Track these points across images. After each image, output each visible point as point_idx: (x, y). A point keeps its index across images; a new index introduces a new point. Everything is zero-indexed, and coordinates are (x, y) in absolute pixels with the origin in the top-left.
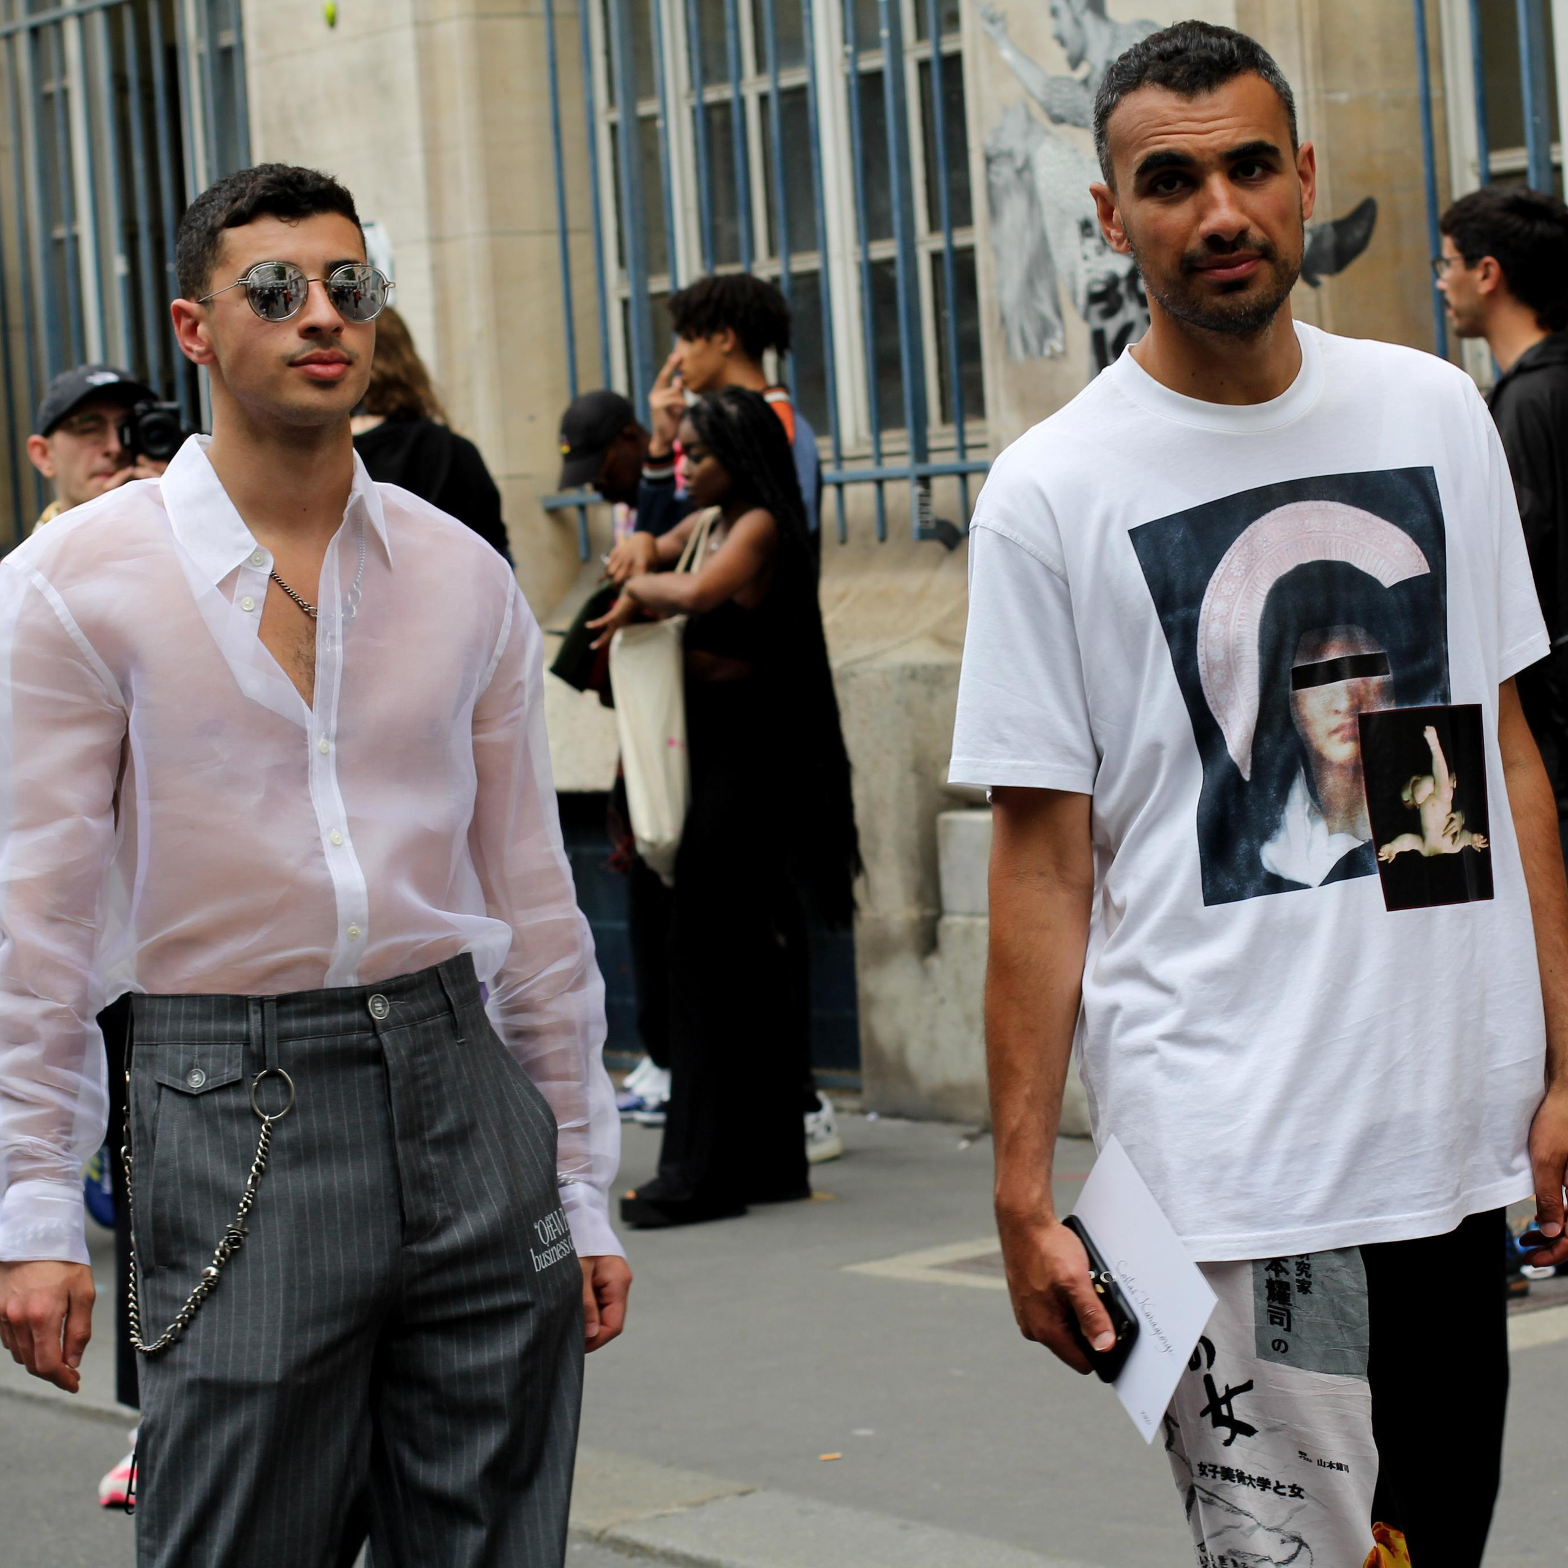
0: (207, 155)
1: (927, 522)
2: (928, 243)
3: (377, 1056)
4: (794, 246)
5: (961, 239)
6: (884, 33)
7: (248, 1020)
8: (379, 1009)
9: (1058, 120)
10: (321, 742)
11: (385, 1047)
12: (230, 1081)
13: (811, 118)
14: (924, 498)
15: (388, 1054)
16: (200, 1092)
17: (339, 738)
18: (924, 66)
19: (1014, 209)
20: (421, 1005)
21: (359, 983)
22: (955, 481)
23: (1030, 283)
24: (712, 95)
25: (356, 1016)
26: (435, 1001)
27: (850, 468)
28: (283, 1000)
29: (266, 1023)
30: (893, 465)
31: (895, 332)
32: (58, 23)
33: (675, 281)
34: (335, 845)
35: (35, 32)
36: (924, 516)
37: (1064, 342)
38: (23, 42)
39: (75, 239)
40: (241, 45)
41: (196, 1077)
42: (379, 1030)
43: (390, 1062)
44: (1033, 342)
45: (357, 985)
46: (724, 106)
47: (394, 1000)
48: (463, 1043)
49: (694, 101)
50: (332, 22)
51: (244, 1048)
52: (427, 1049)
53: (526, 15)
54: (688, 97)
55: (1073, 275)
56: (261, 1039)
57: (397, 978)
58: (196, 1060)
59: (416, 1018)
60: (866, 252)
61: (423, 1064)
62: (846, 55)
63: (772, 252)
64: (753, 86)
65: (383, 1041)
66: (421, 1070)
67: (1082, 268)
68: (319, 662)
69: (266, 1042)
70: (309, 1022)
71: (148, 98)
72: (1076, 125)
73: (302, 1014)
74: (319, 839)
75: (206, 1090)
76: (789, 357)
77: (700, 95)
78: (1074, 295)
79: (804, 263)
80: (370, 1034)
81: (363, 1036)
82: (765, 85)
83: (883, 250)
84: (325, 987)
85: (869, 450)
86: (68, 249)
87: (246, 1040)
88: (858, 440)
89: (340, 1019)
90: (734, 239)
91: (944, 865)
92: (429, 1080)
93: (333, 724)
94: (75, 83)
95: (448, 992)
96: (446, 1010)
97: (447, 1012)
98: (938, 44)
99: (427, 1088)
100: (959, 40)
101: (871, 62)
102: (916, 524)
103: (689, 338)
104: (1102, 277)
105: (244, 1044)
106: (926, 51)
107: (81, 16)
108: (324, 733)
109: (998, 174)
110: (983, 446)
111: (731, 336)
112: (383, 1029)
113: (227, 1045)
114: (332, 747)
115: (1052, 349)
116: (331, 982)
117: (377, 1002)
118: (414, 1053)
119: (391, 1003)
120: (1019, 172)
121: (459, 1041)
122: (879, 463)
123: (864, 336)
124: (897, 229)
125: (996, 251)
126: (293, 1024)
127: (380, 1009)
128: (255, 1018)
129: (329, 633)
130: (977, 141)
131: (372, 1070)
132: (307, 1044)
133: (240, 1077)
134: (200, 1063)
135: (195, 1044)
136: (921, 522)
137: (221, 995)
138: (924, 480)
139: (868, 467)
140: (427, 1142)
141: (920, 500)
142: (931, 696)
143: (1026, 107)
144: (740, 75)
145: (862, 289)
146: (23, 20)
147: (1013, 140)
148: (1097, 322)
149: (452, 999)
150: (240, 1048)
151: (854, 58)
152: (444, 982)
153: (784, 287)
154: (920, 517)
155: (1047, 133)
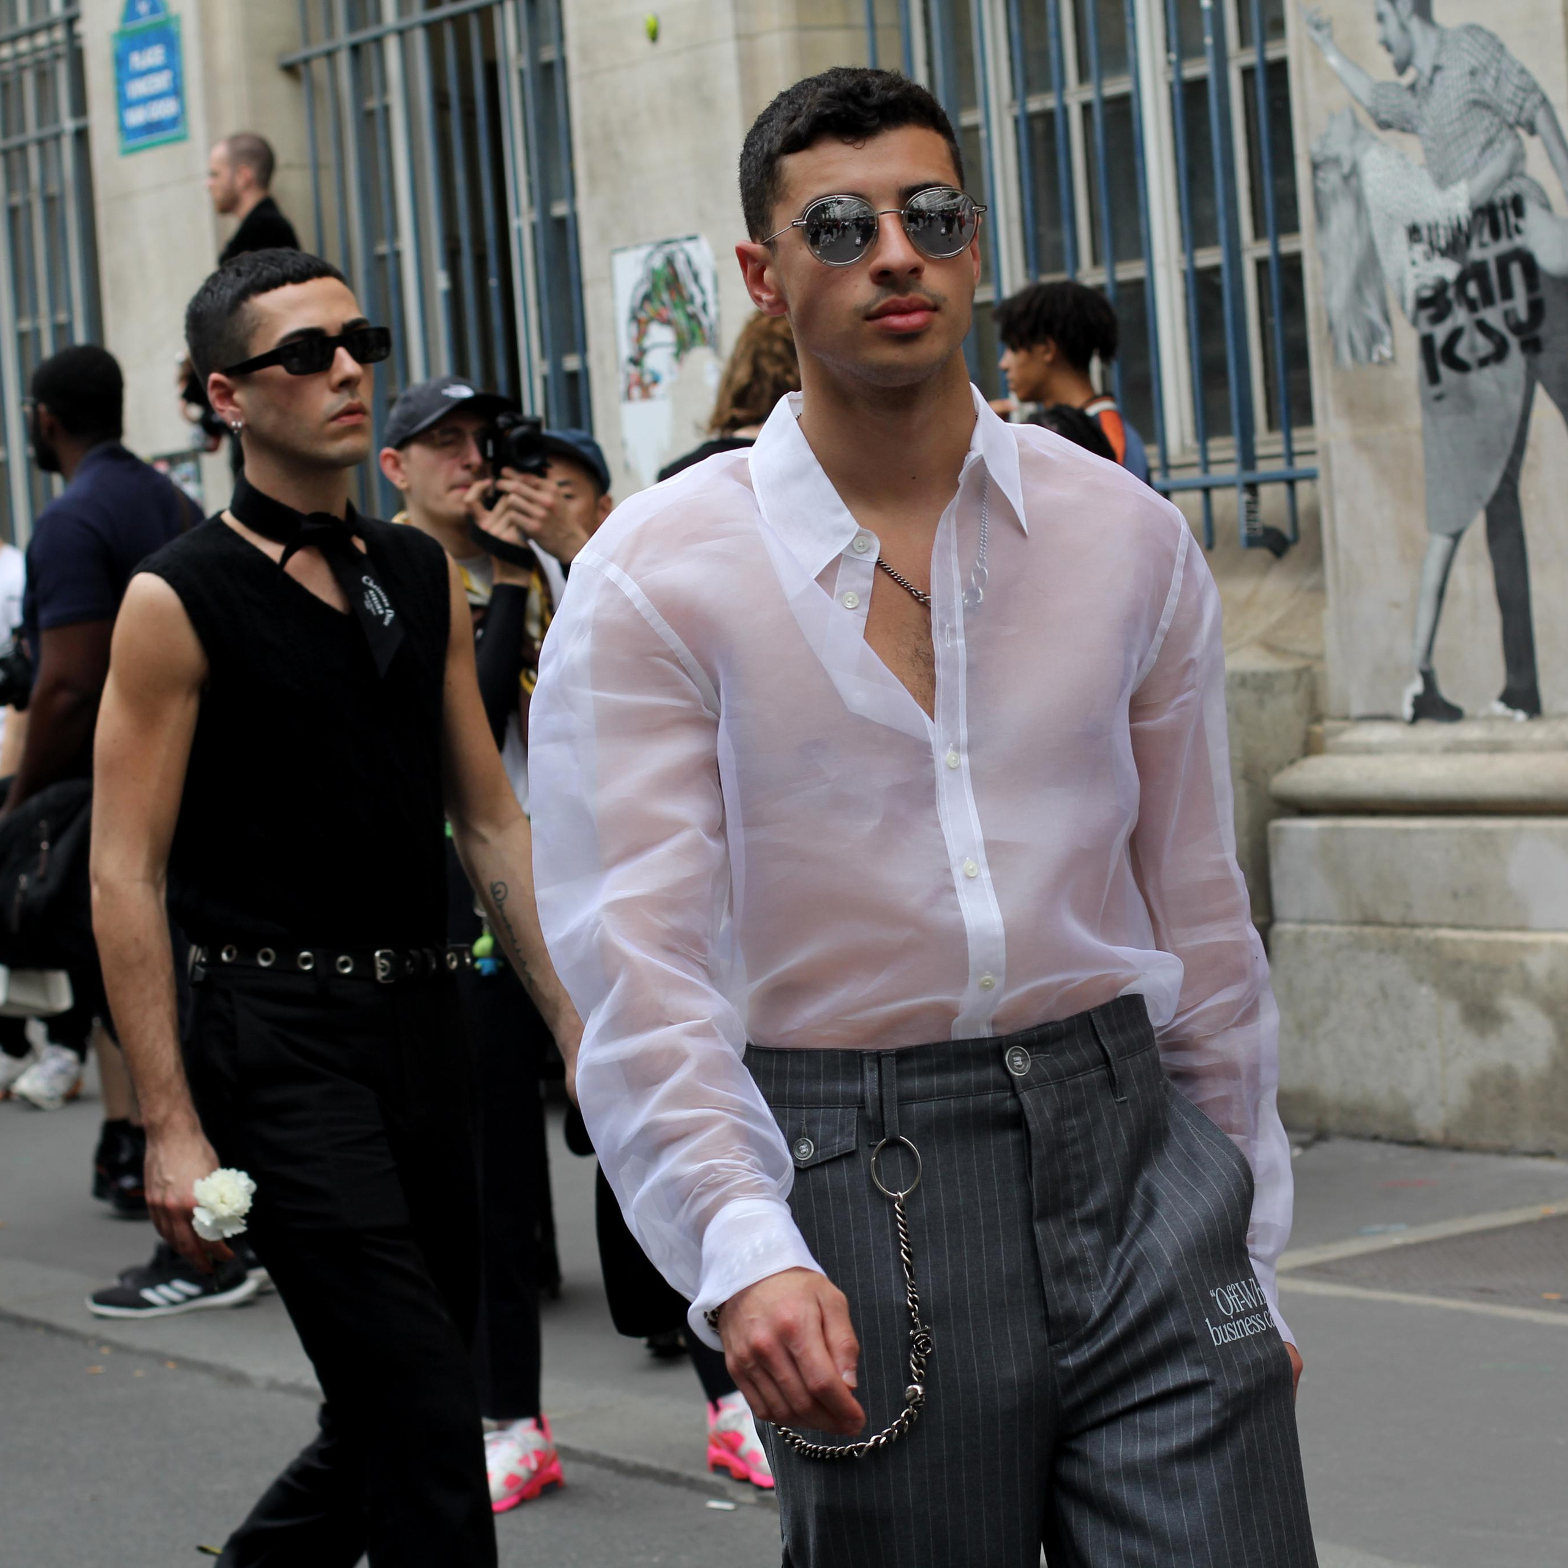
0: (529, 171)
1: (1255, 529)
2: (1253, 250)
3: (1017, 1121)
4: (1118, 256)
5: (1287, 246)
6: (1208, 40)
7: (863, 1079)
8: (1018, 1064)
9: (1385, 125)
10: (948, 755)
11: (1026, 1108)
12: (843, 1152)
13: (1136, 126)
14: (1252, 505)
15: (1029, 1117)
16: (808, 1165)
17: (971, 748)
18: (1247, 73)
19: (1341, 215)
20: (1071, 1058)
21: (994, 1034)
22: (1282, 489)
23: (1358, 289)
24: (1035, 105)
25: (991, 1073)
26: (1088, 1052)
27: (1176, 476)
28: (903, 1055)
29: (884, 1083)
30: (1219, 472)
31: (1222, 338)
32: (379, 41)
33: (999, 290)
34: (969, 878)
35: (356, 49)
36: (1252, 523)
37: (1393, 348)
38: (344, 60)
39: (397, 255)
40: (563, 61)
41: (804, 1148)
42: (1019, 1089)
43: (1032, 1127)
44: (1361, 348)
45: (992, 1036)
46: (1047, 116)
47: (1037, 1053)
48: (1124, 1102)
49: (1016, 111)
50: (654, 36)
51: (858, 1111)
52: (1078, 1111)
53: (848, 27)
54: (1010, 107)
55: (1401, 281)
56: (878, 1102)
57: (1040, 1026)
58: (804, 1128)
59: (1064, 1074)
60: (1192, 260)
61: (1072, 1128)
62: (1169, 63)
63: (1096, 261)
64: (1076, 95)
65: (1023, 1101)
66: (1069, 1136)
67: (1410, 274)
68: (938, 663)
69: (885, 1106)
70: (936, 1081)
71: (469, 114)
72: (1403, 130)
73: (926, 1072)
74: (948, 871)
75: (814, 1163)
76: (1115, 366)
77: (1023, 105)
78: (1402, 300)
79: (1129, 271)
80: (1009, 1094)
81: (1000, 1095)
82: (1089, 94)
83: (1208, 258)
84: (953, 1039)
85: (1195, 458)
86: (390, 266)
87: (861, 1103)
88: (1183, 447)
89: (972, 1076)
90: (1058, 248)
91: (1275, 873)
92: (1079, 1148)
93: (963, 733)
94: (396, 101)
95: (1103, 1042)
96: (1102, 1064)
97: (1104, 1065)
98: (1262, 51)
99: (1076, 1157)
100: (1284, 46)
101: (1194, 70)
102: (1243, 531)
103: (1014, 349)
104: (1430, 282)
105: (859, 1108)
106: (1250, 58)
107: (401, 33)
108: (951, 744)
109: (1324, 180)
110: (1312, 453)
111: (1052, 345)
112: (1023, 1088)
113: (839, 1110)
114: (964, 760)
115: (1380, 355)
116: (959, 1033)
117: (1016, 1055)
118: (1061, 1115)
119: (1035, 1056)
120: (1346, 178)
121: (1119, 1100)
122: (1206, 471)
123: (1189, 344)
124: (1222, 236)
125: (1324, 258)
126: (916, 1084)
127: (1020, 1063)
128: (871, 1077)
129: (948, 626)
130: (1303, 147)
131: (1011, 1137)
132: (933, 1107)
133: (854, 1148)
134: (808, 1131)
135: (803, 1108)
136: (1249, 529)
137: (832, 1050)
138: (1252, 488)
139: (1195, 475)
140: (1077, 1221)
141: (1247, 507)
142: (1261, 704)
143: (1353, 113)
144: (1063, 84)
145: (1186, 297)
146: (344, 38)
147: (1339, 146)
148: (1426, 328)
149: (1108, 1050)
150: (854, 1113)
151: (1178, 67)
152: (1098, 1031)
153: (1109, 294)
154: (1248, 524)
155: (1374, 138)
